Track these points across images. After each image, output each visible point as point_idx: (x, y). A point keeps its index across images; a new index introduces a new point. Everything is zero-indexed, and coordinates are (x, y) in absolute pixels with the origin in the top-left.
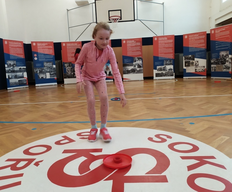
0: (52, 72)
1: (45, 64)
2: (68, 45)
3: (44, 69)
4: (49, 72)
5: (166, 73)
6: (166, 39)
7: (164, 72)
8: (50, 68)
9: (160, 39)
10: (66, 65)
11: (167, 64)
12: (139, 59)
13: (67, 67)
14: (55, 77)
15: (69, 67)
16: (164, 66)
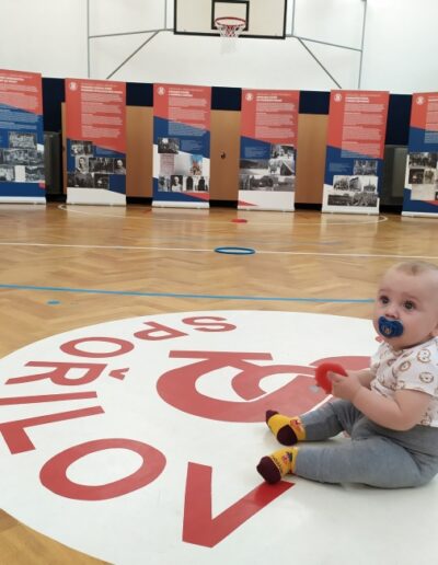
0: (32, 164)
1: (13, 138)
2: (85, 88)
3: (8, 153)
4: (24, 164)
5: (357, 195)
6: (365, 99)
7: (352, 194)
8: (26, 152)
9: (349, 99)
10: (76, 148)
11: (361, 173)
12: (287, 149)
13: (80, 153)
14: (42, 182)
15: (84, 156)
16: (354, 177)
